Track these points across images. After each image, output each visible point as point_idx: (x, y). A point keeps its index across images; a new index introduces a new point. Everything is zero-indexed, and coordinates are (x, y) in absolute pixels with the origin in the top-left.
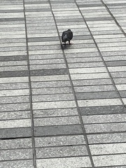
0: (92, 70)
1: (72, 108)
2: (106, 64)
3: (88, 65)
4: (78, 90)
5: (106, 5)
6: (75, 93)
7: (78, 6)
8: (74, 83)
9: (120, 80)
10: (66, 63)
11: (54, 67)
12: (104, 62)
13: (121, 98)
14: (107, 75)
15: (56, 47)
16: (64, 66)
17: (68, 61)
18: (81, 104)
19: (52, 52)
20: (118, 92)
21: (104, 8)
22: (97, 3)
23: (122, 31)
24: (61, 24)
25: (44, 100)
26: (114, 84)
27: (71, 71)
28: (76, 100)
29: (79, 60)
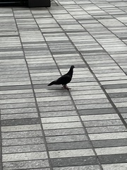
0: (65, 119)
1: (43, 160)
2: (79, 113)
3: (60, 114)
4: (50, 140)
5: (80, 53)
6: (46, 144)
7: (52, 54)
8: (46, 133)
9: (93, 130)
10: (39, 112)
11: (25, 116)
12: (77, 111)
13: (93, 148)
14: (79, 125)
15: (28, 95)
16: (36, 115)
17: (41, 109)
18: (53, 155)
19: (24, 100)
20: (91, 142)
21: (78, 55)
22: (71, 50)
23: (96, 78)
24: (35, 71)
25: (15, 151)
26: (87, 134)
27: (43, 120)
28: (48, 151)
29: (51, 109)
